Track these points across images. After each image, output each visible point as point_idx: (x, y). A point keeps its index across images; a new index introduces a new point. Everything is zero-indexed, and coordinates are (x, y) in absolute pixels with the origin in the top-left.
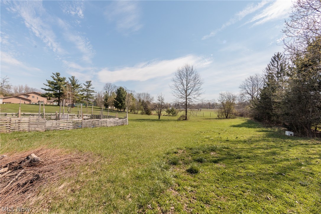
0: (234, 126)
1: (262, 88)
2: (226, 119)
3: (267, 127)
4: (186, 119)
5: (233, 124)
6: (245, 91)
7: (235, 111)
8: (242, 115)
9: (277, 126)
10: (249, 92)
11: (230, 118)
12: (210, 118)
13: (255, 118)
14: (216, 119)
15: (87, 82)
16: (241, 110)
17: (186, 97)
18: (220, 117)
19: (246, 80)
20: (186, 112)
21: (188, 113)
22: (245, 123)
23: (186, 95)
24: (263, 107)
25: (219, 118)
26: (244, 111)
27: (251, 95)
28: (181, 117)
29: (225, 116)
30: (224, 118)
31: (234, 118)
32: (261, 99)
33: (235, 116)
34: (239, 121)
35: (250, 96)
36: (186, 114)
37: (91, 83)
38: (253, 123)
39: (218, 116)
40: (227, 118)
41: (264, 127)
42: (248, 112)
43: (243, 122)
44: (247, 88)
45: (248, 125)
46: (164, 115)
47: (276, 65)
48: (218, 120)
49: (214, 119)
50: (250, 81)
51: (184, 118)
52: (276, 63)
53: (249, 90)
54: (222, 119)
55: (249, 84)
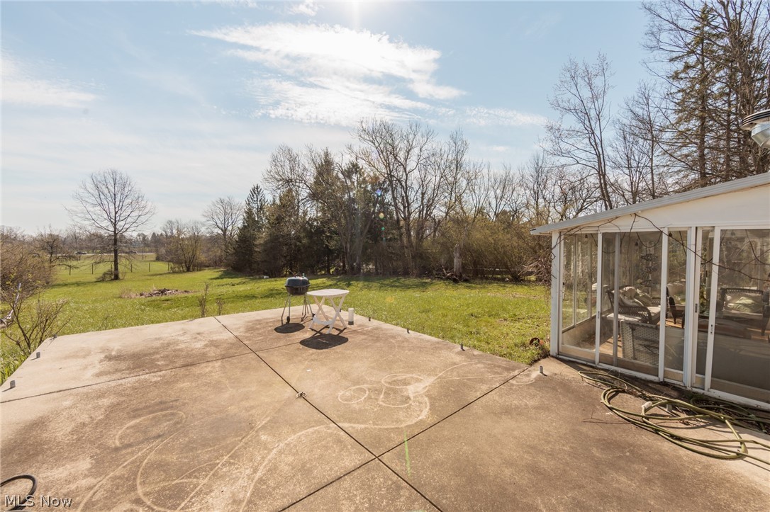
0: (214, 279)
2: (189, 273)
4: (117, 278)
5: (209, 277)
6: (212, 222)
7: (202, 257)
8: (210, 265)
9: (258, 275)
10: (220, 226)
11: (194, 270)
13: (233, 268)
14: (168, 273)
18: (177, 270)
19: (214, 205)
20: (116, 266)
21: (120, 267)
22: (223, 275)
23: (115, 232)
24: (242, 253)
25: (174, 272)
27: (222, 230)
28: (106, 274)
29: (185, 269)
30: (183, 272)
32: (240, 242)
33: (201, 267)
34: (208, 274)
35: (220, 232)
36: (116, 269)
40: (188, 270)
42: (223, 259)
43: (219, 274)
44: (215, 217)
45: (226, 275)
47: (255, 199)
48: (171, 276)
49: (165, 274)
50: (219, 206)
51: (113, 277)
52: (255, 196)
53: (219, 222)
54: (180, 273)
55: (218, 211)
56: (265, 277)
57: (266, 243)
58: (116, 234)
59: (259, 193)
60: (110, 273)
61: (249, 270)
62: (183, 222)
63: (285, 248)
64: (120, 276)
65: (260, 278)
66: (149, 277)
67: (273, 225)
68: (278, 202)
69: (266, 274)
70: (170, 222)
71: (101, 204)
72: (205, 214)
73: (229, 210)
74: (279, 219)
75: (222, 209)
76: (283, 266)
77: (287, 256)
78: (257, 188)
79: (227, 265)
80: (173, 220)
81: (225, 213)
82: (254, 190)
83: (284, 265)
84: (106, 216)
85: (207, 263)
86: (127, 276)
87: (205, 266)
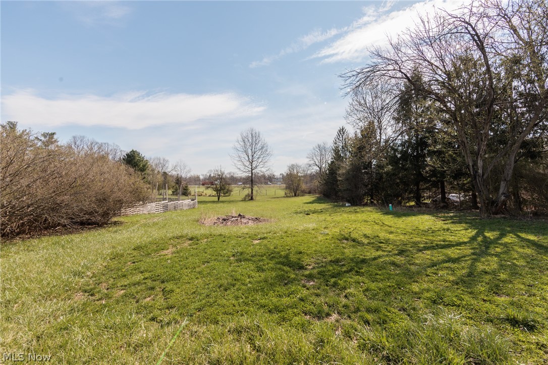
0: (307, 203)
1: (329, 162)
2: (296, 197)
3: (334, 202)
4: (252, 199)
5: (305, 201)
6: (312, 162)
7: (304, 186)
8: (310, 193)
9: (342, 201)
10: (317, 163)
11: (298, 195)
12: (275, 196)
13: (324, 195)
14: (284, 197)
15: (45, 135)
16: (309, 185)
17: (252, 170)
18: (288, 195)
19: (314, 149)
20: (252, 191)
21: (254, 192)
22: (316, 200)
23: (252, 168)
24: (330, 183)
25: (287, 197)
26: (312, 186)
27: (319, 167)
28: (246, 196)
29: (293, 194)
30: (292, 196)
31: (303, 196)
32: (329, 174)
33: (304, 193)
34: (308, 198)
35: (318, 169)
36: (252, 193)
37: (55, 137)
38: (322, 200)
39: (286, 194)
40: (295, 195)
41: (332, 202)
42: (317, 188)
43: (313, 199)
44: (315, 158)
45: (318, 201)
46: (210, 196)
47: (341, 139)
48: (286, 199)
49: (281, 197)
50: (317, 150)
51: (250, 198)
52: (341, 136)
53: (317, 161)
54: (290, 197)
55: (316, 153)
56: (347, 205)
57: (348, 172)
59: (344, 133)
60: (248, 195)
61: (334, 197)
62: (300, 164)
63: (366, 177)
64: (254, 198)
65: (344, 206)
66: (270, 199)
67: (354, 155)
68: (359, 135)
69: (349, 201)
70: (293, 165)
71: (245, 151)
72: (308, 156)
73: (323, 152)
74: (361, 149)
75: (319, 151)
76: (364, 195)
77: (368, 184)
78: (343, 129)
79: (320, 193)
80: (295, 164)
81: (321, 155)
82: (340, 131)
83: (366, 193)
84: (247, 159)
85: (307, 191)
86: (258, 198)
87: (306, 193)
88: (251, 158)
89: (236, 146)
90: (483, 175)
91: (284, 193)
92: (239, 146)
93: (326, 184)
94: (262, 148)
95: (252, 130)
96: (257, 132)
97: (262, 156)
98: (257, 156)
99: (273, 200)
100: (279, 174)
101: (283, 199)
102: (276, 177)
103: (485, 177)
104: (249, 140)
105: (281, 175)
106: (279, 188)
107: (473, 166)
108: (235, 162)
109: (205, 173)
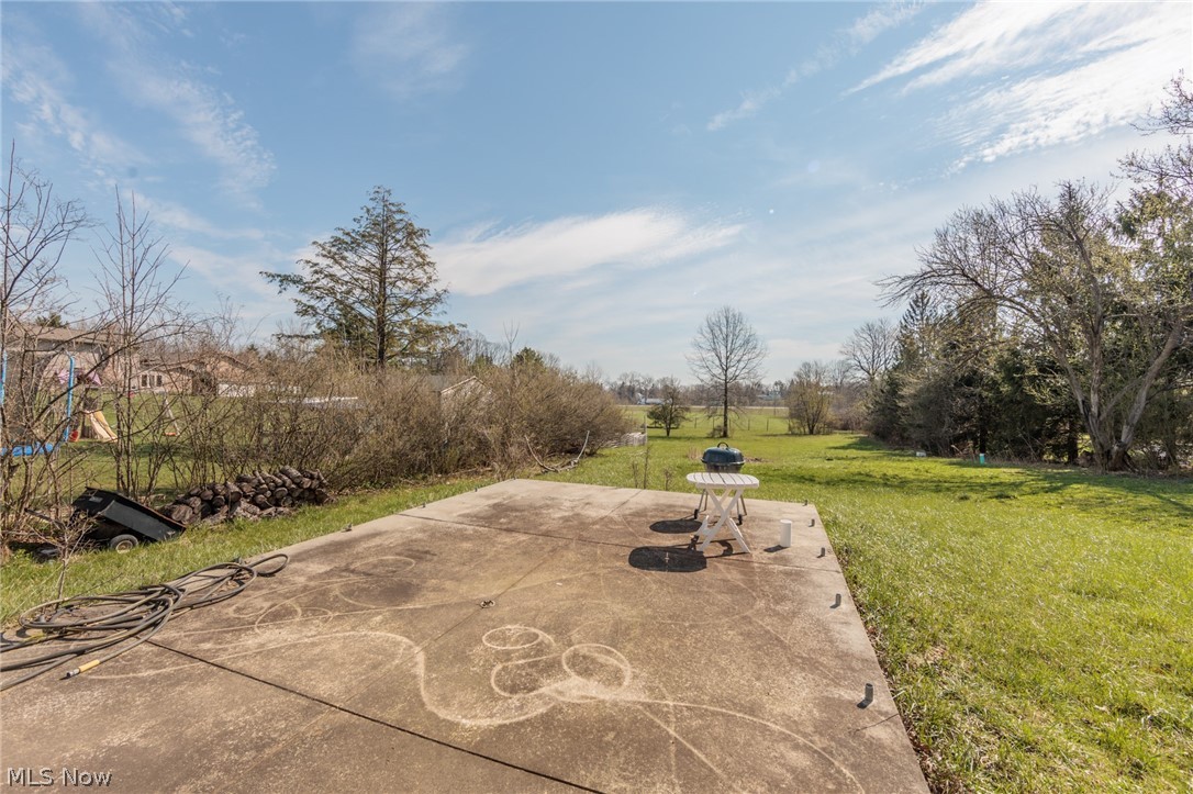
1: (891, 366)
2: (812, 436)
3: (895, 450)
4: (725, 436)
5: (831, 445)
6: (854, 361)
7: (830, 414)
8: (845, 428)
9: (910, 447)
10: (866, 366)
11: (818, 433)
12: (768, 433)
13: (877, 434)
14: (787, 435)
16: (843, 411)
18: (796, 431)
19: (859, 333)
20: (726, 421)
21: (729, 423)
22: (856, 444)
25: (793, 434)
26: (851, 415)
27: (868, 372)
28: (715, 430)
29: (807, 430)
30: (805, 434)
31: (828, 434)
32: (887, 391)
33: (831, 428)
34: (840, 439)
35: (865, 375)
36: (726, 425)
39: (790, 428)
40: (811, 432)
42: (861, 419)
43: (850, 441)
44: (858, 353)
45: (862, 445)
47: (919, 318)
48: (791, 438)
49: (781, 435)
50: (865, 336)
51: (722, 434)
52: (918, 312)
53: (863, 361)
54: (800, 435)
55: (863, 344)
56: (920, 454)
58: (726, 383)
59: (925, 307)
60: (718, 429)
61: (897, 439)
62: (824, 364)
64: (729, 433)
65: (912, 455)
66: (758, 438)
68: (956, 315)
69: (927, 449)
70: (806, 365)
71: (715, 349)
72: (843, 350)
73: (880, 342)
75: (869, 339)
78: (921, 299)
79: (868, 429)
80: (812, 363)
81: (875, 346)
82: (916, 301)
84: (717, 362)
85: (839, 424)
86: (736, 435)
87: (836, 428)
88: (724, 360)
89: (699, 340)
90: (1099, 414)
91: (786, 427)
92: (703, 340)
93: (882, 411)
94: (747, 342)
95: (727, 310)
96: (736, 312)
97: (746, 357)
98: (737, 358)
99: (765, 439)
100: (773, 383)
101: (785, 438)
102: (764, 389)
103: (1101, 418)
104: (721, 330)
105: (776, 384)
106: (772, 414)
107: (1083, 402)
108: (696, 368)
109: (612, 381)
